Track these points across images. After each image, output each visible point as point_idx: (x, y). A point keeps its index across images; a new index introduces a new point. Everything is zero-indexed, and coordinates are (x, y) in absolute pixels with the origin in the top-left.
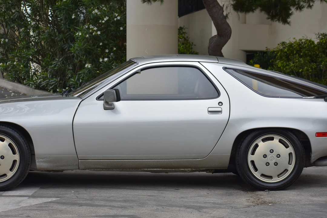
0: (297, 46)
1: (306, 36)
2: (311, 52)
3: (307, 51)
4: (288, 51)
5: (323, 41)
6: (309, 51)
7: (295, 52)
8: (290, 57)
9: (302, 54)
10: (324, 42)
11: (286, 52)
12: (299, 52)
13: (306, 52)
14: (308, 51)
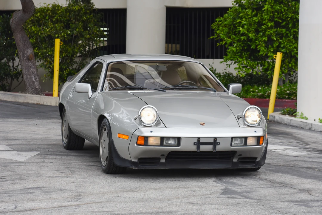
0: (49, 12)
1: (57, 2)
2: (63, 18)
3: (59, 16)
4: (40, 16)
5: (75, 8)
6: (62, 16)
7: (47, 18)
8: (41, 22)
9: (54, 20)
10: (77, 9)
11: (38, 17)
12: (51, 17)
13: (59, 18)
14: (60, 18)
